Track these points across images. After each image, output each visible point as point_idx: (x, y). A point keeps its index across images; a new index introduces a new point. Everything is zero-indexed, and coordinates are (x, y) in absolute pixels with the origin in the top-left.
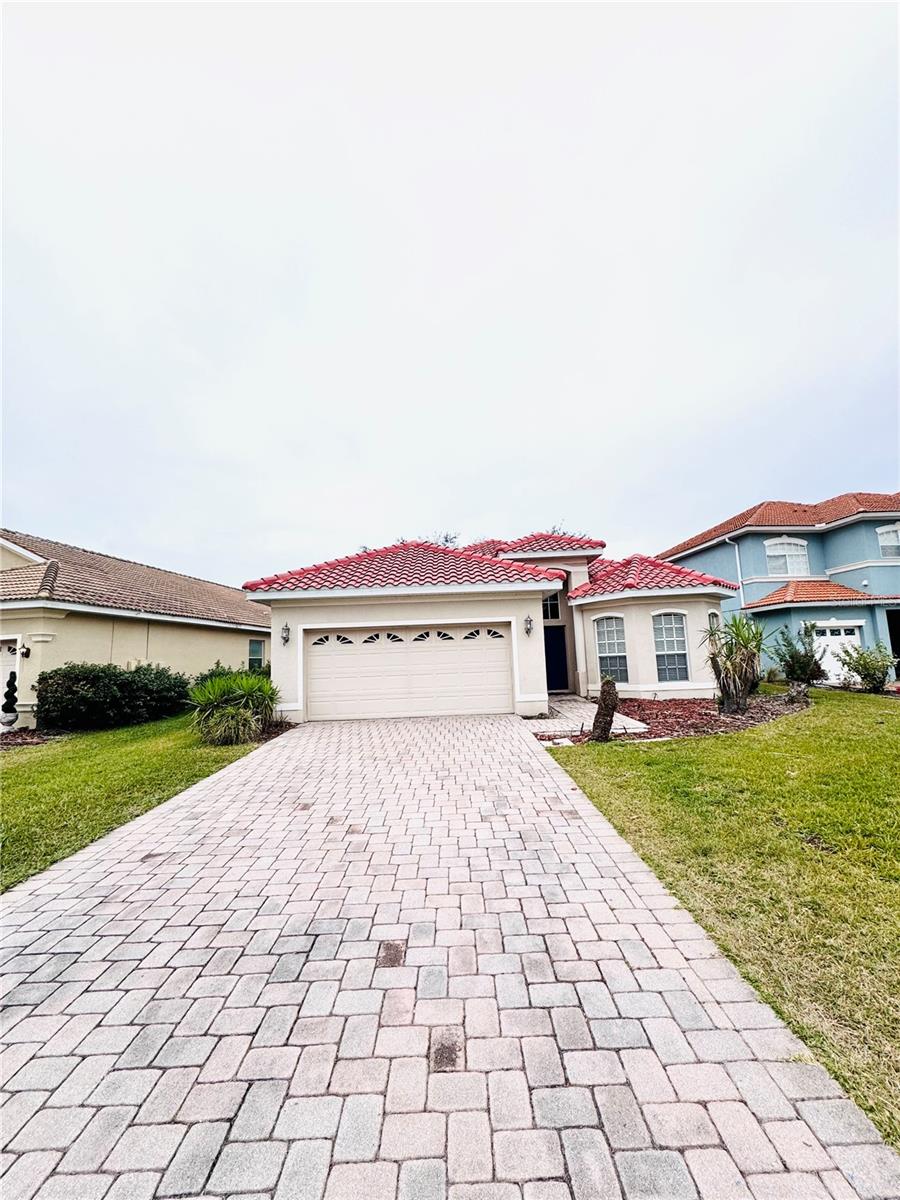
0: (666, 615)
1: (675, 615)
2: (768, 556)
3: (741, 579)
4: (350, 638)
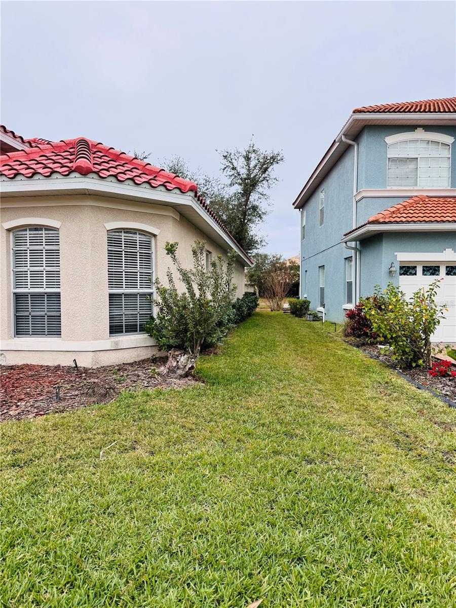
2: (389, 159)
3: (355, 193)
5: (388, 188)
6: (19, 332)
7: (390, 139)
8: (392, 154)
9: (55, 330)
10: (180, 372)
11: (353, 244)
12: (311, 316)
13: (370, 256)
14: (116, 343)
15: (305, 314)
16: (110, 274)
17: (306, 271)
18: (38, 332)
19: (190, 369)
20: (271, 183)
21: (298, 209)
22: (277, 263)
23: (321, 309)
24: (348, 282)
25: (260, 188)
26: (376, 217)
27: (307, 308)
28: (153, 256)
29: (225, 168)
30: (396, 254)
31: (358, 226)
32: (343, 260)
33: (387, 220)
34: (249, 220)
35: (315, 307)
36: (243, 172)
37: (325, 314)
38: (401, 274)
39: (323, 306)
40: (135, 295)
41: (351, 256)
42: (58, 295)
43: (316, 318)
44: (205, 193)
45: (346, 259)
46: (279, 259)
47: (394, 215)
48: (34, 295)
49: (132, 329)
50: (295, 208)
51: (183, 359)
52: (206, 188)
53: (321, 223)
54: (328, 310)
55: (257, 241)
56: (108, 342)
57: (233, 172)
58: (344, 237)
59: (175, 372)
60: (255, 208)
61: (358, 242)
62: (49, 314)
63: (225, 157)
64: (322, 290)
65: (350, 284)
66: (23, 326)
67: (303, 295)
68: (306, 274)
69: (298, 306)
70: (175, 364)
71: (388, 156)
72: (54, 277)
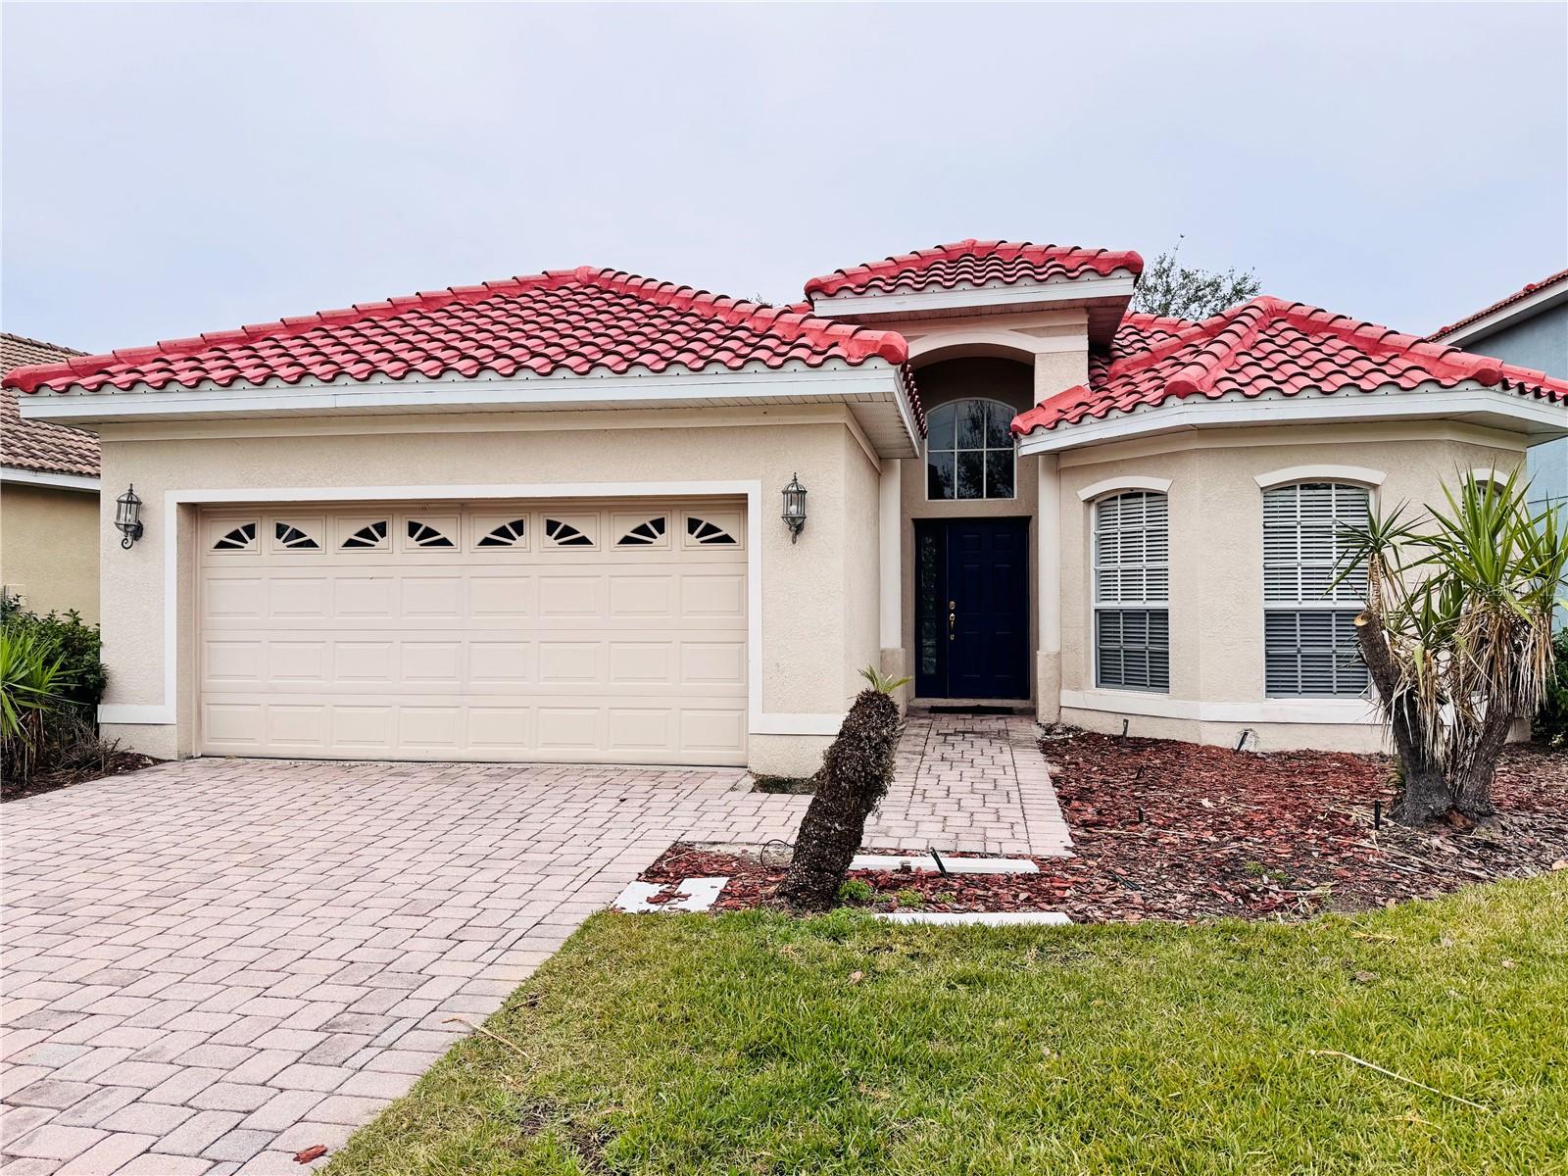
0: (1309, 485)
1: (1343, 484)
4: (311, 531)
6: (1276, 685)
48: (1308, 615)
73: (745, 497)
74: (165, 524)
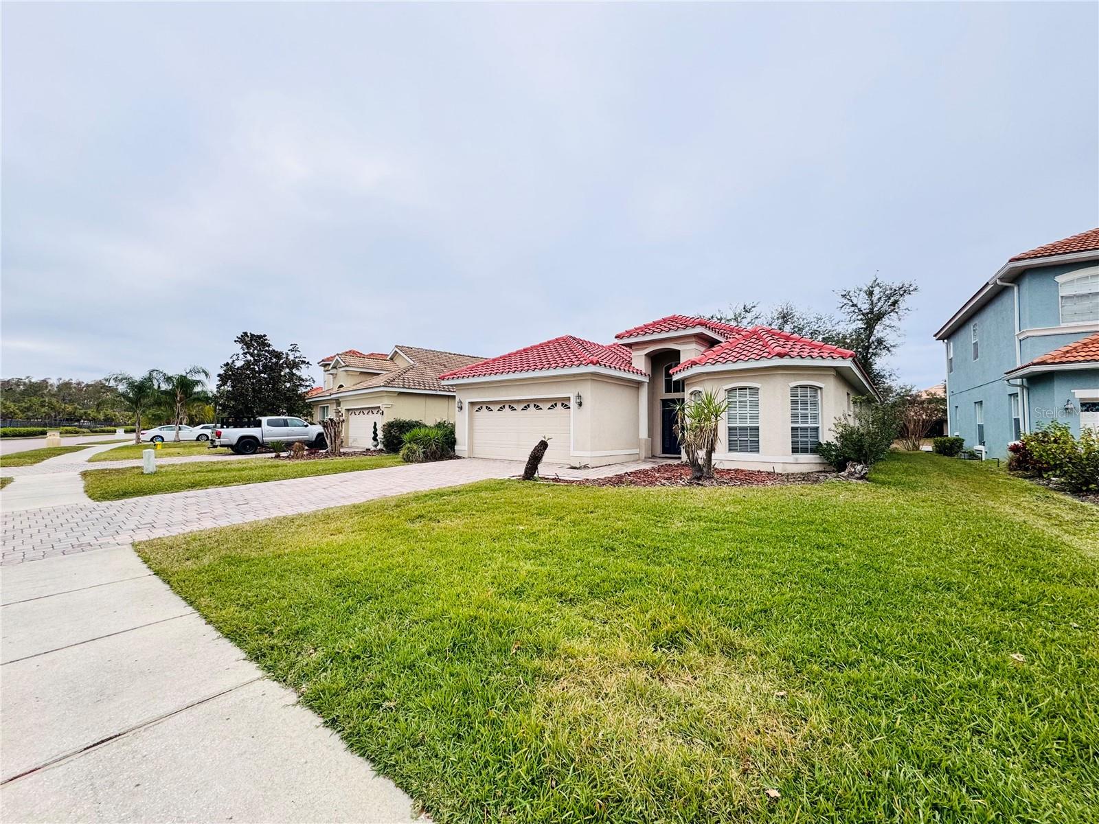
2: (1062, 297)
3: (1017, 332)
4: (492, 408)
5: (1063, 325)
6: (730, 450)
7: (1060, 279)
8: (1064, 292)
9: (756, 449)
10: (857, 475)
11: (1019, 382)
12: (966, 455)
13: (1040, 394)
14: (797, 459)
15: (957, 452)
16: (792, 414)
17: (957, 407)
18: (745, 450)
19: (864, 474)
20: (902, 314)
21: (942, 341)
22: (907, 396)
23: (981, 447)
24: (1015, 419)
25: (886, 320)
26: (1042, 359)
27: (961, 446)
28: (819, 402)
29: (843, 306)
30: (1072, 391)
31: (1023, 365)
32: (1008, 397)
33: (1057, 361)
34: (875, 354)
35: (971, 444)
36: (865, 307)
37: (986, 452)
38: (1082, 411)
39: (982, 443)
40: (806, 428)
41: (1015, 392)
42: (757, 428)
43: (973, 456)
44: (817, 331)
45: (1010, 395)
46: (910, 391)
47: (1068, 355)
48: (741, 428)
49: (805, 451)
50: (937, 340)
51: (859, 467)
52: (817, 326)
53: (976, 357)
54: (990, 449)
55: (884, 375)
56: (792, 458)
57: (853, 309)
58: (1006, 375)
59: (854, 475)
60: (880, 342)
61: (1024, 380)
62: (751, 439)
63: (844, 296)
64: (981, 427)
65: (1017, 421)
66: (733, 446)
67: (951, 432)
68: (956, 410)
69: (947, 444)
70: (853, 470)
71: (1061, 294)
72: (755, 417)
73: (569, 398)
74: (466, 406)
